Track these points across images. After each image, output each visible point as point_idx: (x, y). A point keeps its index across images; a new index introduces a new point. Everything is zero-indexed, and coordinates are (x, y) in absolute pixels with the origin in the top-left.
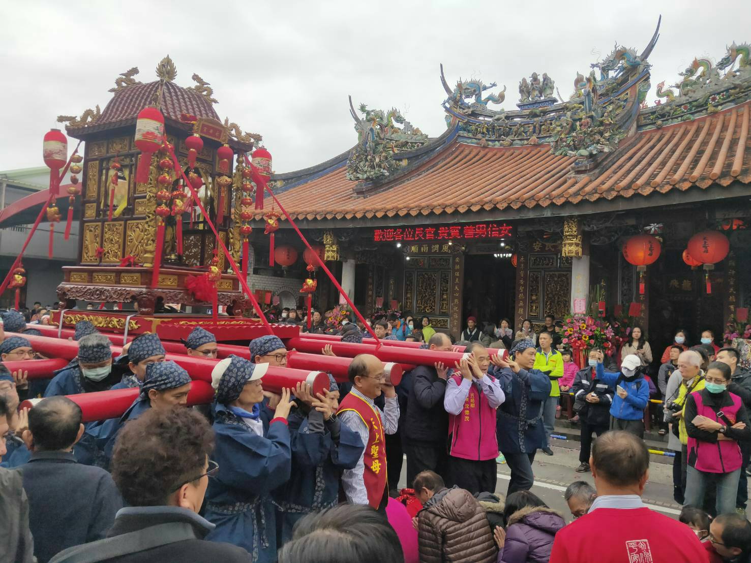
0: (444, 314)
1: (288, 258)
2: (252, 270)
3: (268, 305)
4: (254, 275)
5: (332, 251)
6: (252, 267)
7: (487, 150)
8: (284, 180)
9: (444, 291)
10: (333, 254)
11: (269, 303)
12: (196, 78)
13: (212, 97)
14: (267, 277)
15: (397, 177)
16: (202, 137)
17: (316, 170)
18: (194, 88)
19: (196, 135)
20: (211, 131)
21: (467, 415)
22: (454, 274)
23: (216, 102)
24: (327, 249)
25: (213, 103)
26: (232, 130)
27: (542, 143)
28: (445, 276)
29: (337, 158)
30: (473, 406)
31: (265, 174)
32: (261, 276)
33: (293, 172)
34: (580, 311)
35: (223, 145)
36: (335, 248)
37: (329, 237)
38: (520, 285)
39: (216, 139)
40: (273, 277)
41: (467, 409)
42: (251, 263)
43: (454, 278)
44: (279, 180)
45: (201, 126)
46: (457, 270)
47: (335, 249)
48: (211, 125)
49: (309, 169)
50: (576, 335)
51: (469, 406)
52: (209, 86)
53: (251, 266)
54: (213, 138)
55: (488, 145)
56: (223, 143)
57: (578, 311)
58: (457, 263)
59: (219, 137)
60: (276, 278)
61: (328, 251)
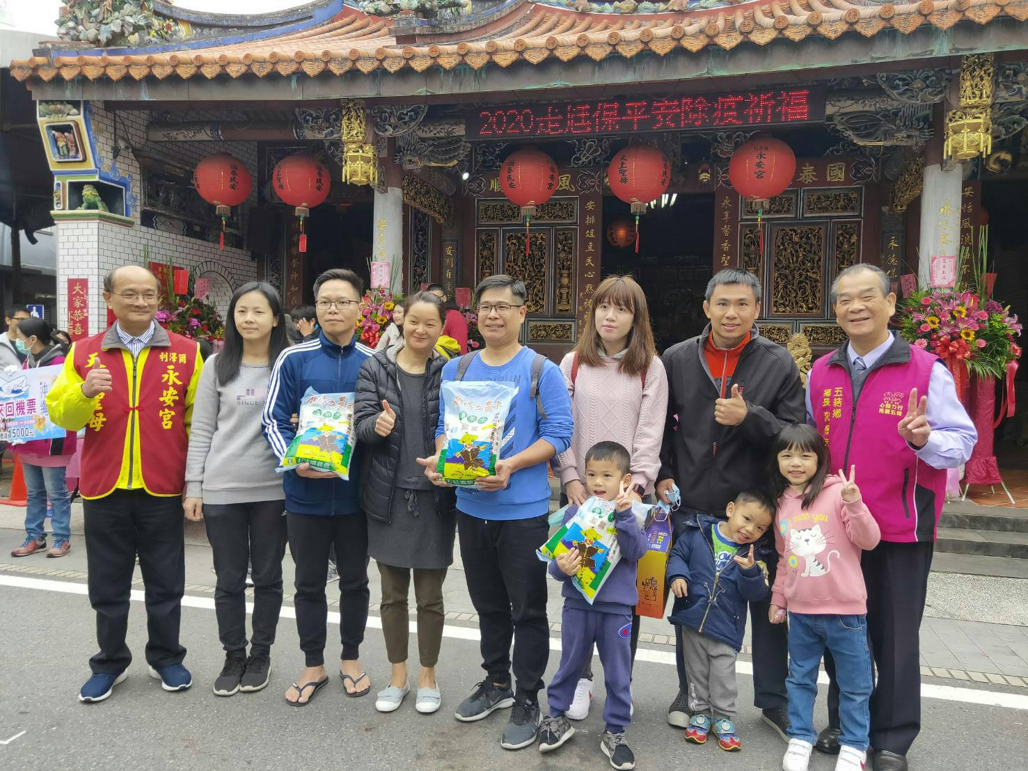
0: (563, 315)
1: (233, 187)
2: (138, 215)
3: (183, 297)
4: (144, 229)
5: (363, 158)
6: (139, 209)
7: (588, 20)
8: (194, 25)
9: (562, 267)
10: (366, 167)
11: (185, 292)
14: (173, 236)
15: (461, 29)
17: (256, 23)
22: (583, 234)
24: (351, 154)
27: (693, 9)
28: (566, 239)
29: (292, 11)
32: (159, 233)
33: (211, 14)
34: (945, 282)
36: (369, 151)
37: (356, 124)
38: (722, 252)
40: (187, 239)
42: (135, 200)
43: (585, 241)
44: (183, 21)
46: (590, 227)
47: (370, 155)
49: (242, 17)
50: (947, 330)
53: (135, 206)
55: (591, 10)
57: (939, 281)
58: (590, 213)
60: (193, 240)
61: (354, 159)
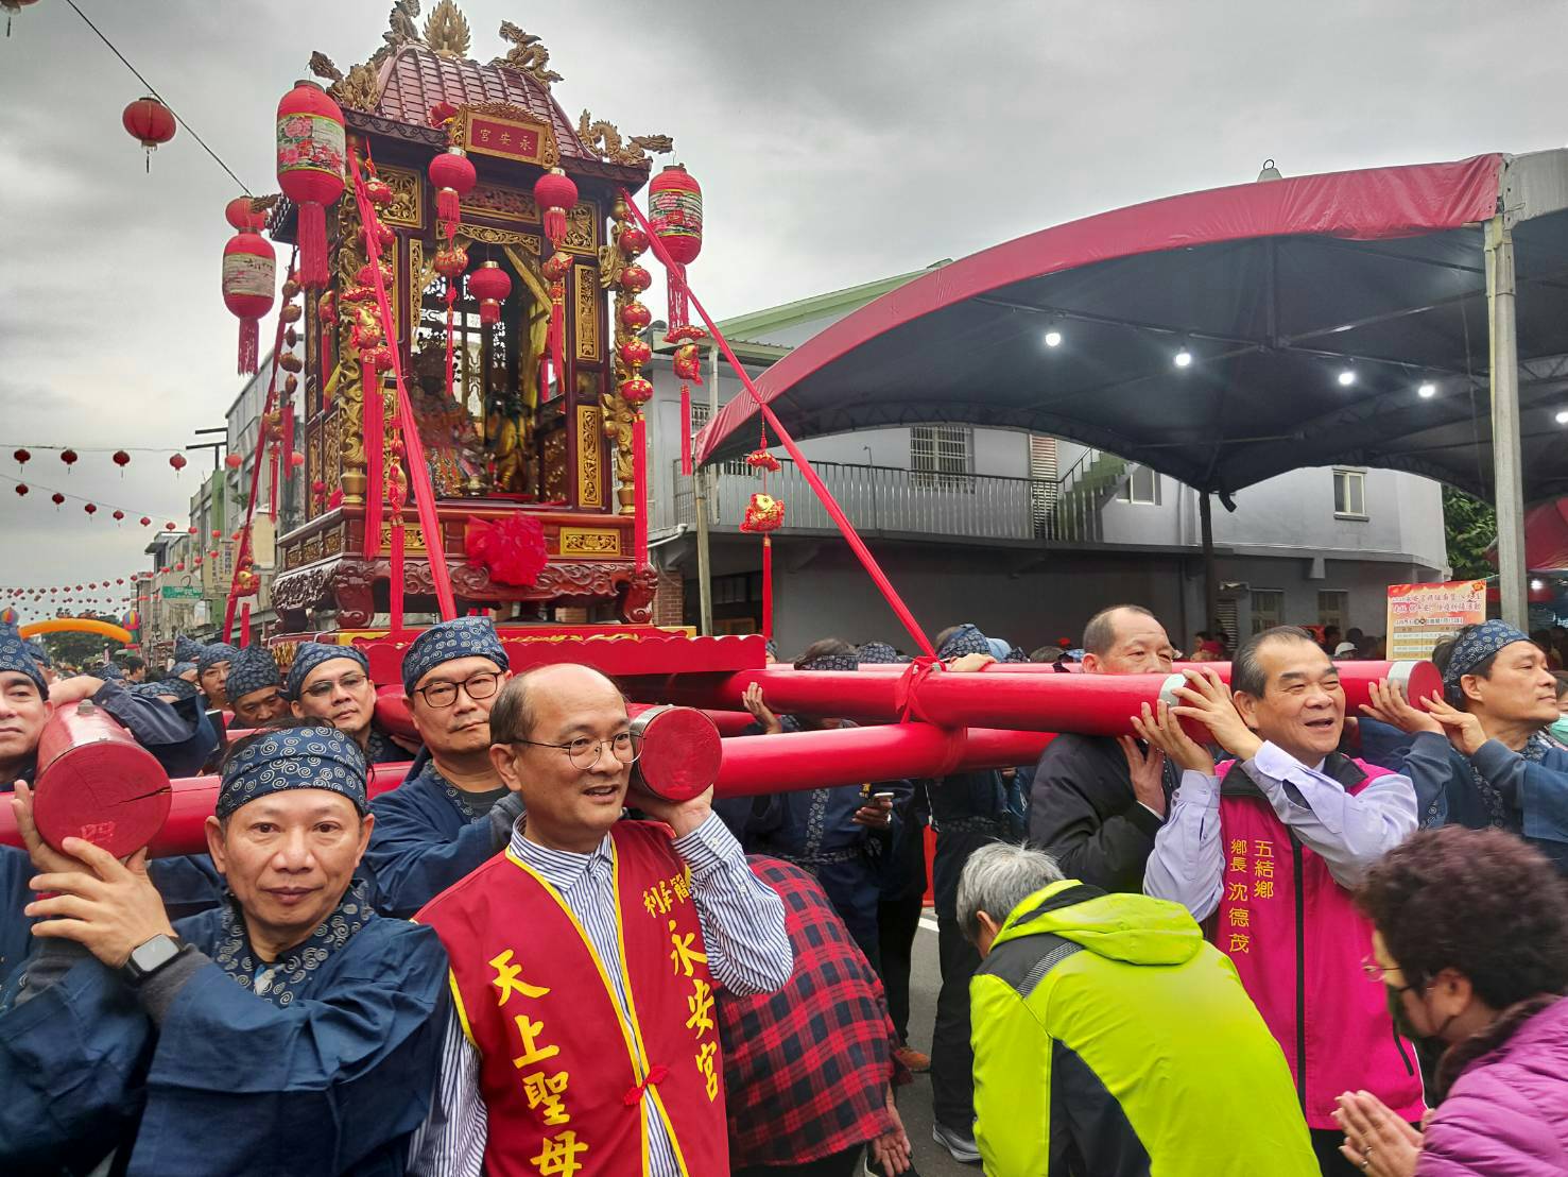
12: (508, 31)
13: (548, 68)
16: (470, 156)
18: (505, 58)
19: (456, 151)
20: (505, 138)
21: (1238, 930)
23: (556, 78)
25: (552, 83)
26: (598, 140)
30: (1264, 890)
31: (672, 233)
35: (547, 172)
39: (524, 159)
41: (1238, 904)
45: (470, 127)
48: (500, 121)
51: (1250, 892)
52: (538, 42)
54: (516, 157)
56: (546, 166)
59: (533, 153)
